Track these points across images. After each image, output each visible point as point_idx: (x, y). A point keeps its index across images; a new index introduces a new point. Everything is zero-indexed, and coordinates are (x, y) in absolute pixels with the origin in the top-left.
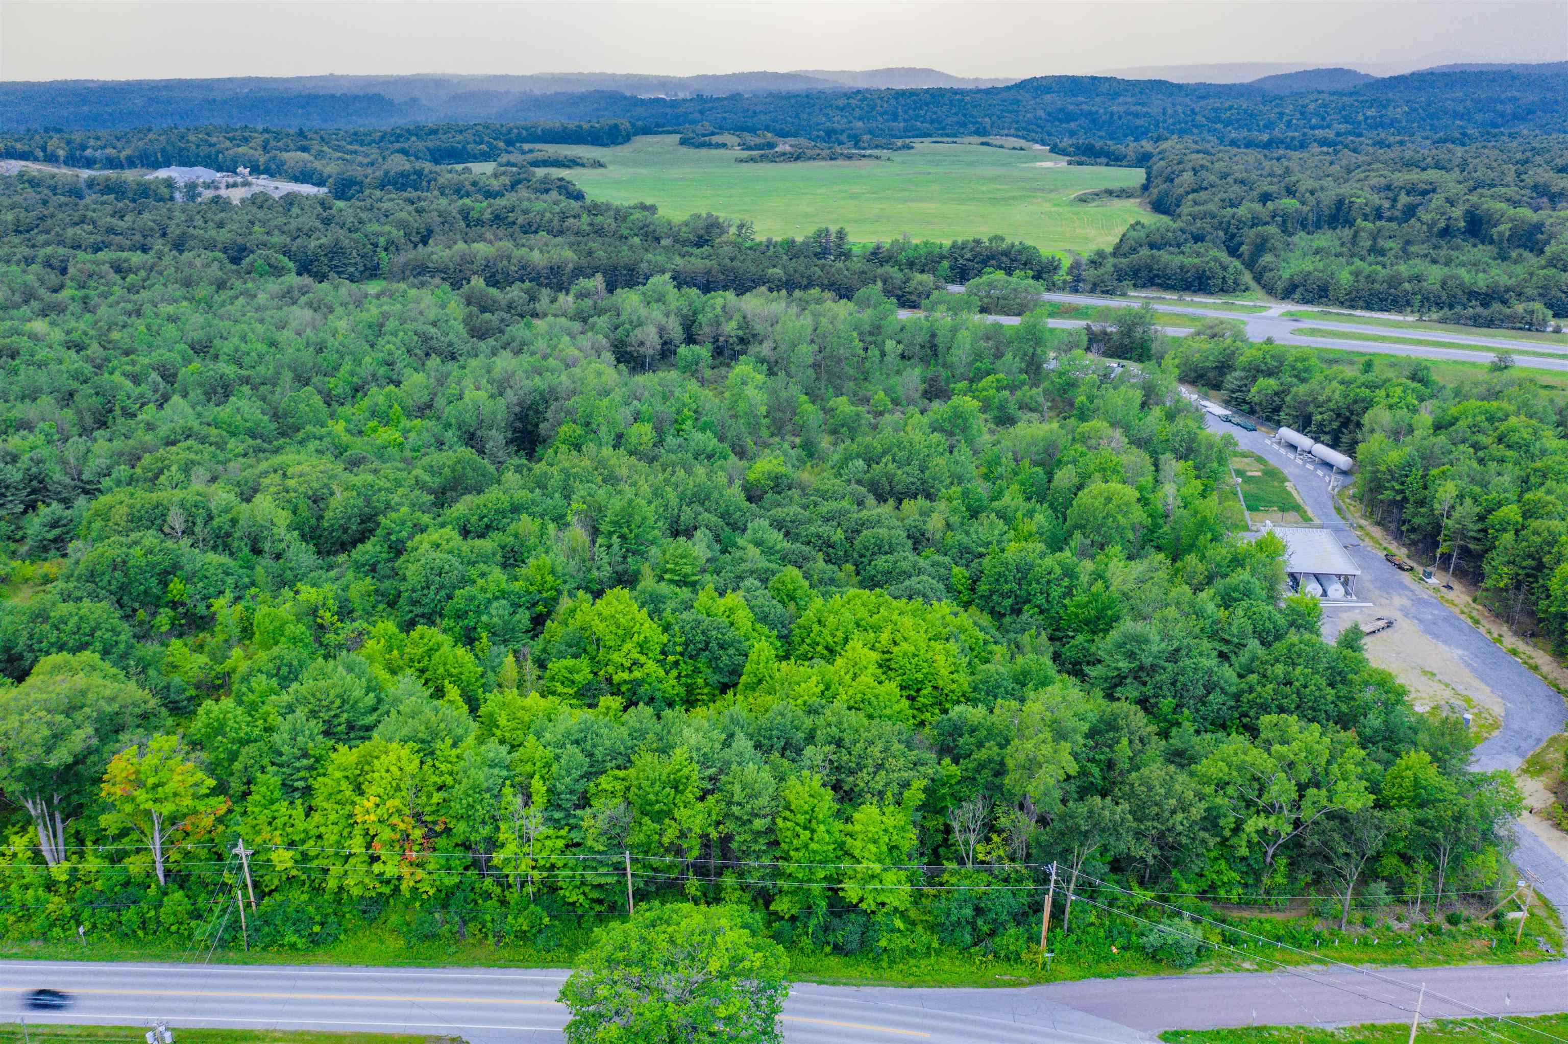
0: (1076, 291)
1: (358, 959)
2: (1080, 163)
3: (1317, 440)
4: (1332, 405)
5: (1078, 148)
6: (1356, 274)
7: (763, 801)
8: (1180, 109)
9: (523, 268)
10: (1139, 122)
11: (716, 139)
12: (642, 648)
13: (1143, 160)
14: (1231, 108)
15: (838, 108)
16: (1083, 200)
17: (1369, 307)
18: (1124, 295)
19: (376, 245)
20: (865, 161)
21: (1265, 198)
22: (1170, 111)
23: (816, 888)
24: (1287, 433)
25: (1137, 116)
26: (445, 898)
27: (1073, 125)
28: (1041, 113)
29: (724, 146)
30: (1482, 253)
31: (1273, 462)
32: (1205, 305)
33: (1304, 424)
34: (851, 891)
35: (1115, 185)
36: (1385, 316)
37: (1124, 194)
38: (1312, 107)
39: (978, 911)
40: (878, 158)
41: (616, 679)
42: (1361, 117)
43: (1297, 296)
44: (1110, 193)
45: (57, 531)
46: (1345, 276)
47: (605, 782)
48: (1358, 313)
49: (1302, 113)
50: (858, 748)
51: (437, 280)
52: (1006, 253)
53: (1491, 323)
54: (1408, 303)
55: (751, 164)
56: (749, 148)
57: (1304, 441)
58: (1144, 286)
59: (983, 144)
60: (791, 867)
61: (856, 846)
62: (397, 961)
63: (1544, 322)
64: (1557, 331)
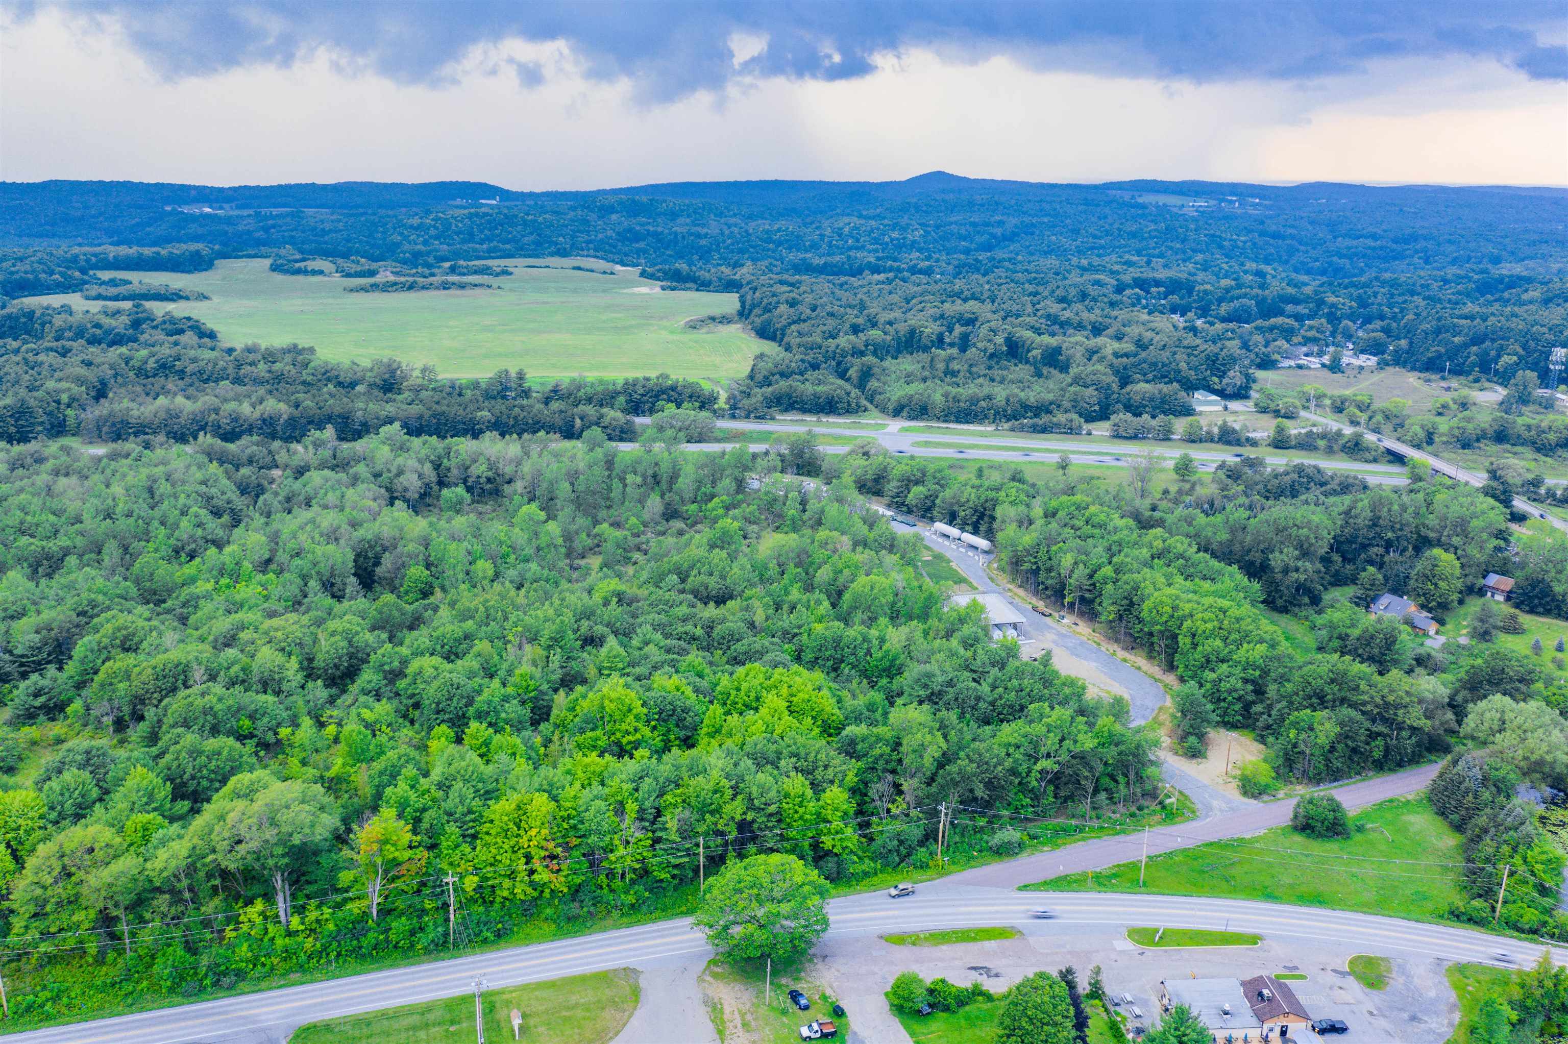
0: (733, 417)
1: (529, 940)
2: (673, 289)
3: (963, 530)
4: (971, 504)
5: (665, 273)
6: (946, 395)
7: (773, 794)
8: (736, 230)
9: (236, 420)
10: (703, 242)
11: (311, 265)
12: (637, 718)
13: (730, 286)
14: (779, 230)
15: (412, 227)
16: (693, 326)
17: (958, 421)
18: (773, 419)
19: (58, 402)
20: (478, 291)
21: (856, 330)
22: (727, 232)
23: (806, 844)
24: (941, 526)
25: (699, 236)
26: (576, 892)
27: (642, 245)
28: (610, 233)
29: (321, 272)
30: (1021, 371)
31: (937, 549)
32: (838, 425)
33: (952, 518)
34: (827, 842)
35: (717, 312)
36: (971, 427)
37: (725, 320)
38: (847, 229)
39: (901, 842)
40: (489, 287)
41: (624, 741)
42: (887, 239)
43: (905, 414)
44: (713, 319)
45: (42, 699)
46: (938, 398)
47: (669, 798)
48: (952, 425)
49: (840, 235)
50: (811, 757)
51: (161, 438)
52: (673, 388)
53: (1044, 430)
54: (986, 417)
55: (362, 294)
56: (348, 275)
57: (954, 532)
58: (786, 410)
59: (575, 268)
60: (793, 833)
61: (828, 813)
62: (555, 937)
63: (1080, 427)
64: (1089, 434)
